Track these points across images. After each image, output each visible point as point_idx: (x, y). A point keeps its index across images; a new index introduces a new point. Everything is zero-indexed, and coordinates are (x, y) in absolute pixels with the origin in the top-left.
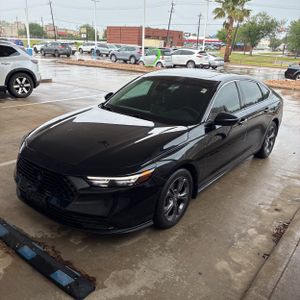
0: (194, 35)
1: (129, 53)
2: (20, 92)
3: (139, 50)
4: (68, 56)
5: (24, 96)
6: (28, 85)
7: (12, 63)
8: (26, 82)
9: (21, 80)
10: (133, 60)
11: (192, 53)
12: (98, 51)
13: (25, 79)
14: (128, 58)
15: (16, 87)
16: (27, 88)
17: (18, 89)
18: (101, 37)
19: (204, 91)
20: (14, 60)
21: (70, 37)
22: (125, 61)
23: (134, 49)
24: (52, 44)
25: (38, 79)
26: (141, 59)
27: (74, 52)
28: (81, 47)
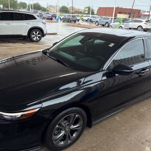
0: (148, 12)
1: (106, 21)
2: (35, 39)
3: (110, 19)
4: (75, 22)
5: (37, 41)
6: (40, 35)
7: (31, 23)
8: (39, 34)
9: (36, 33)
10: (107, 25)
11: (141, 22)
12: (91, 20)
13: (38, 32)
14: (104, 24)
15: (33, 36)
16: (39, 37)
17: (34, 37)
18: (96, 13)
19: (112, 45)
20: (33, 22)
21: (81, 13)
22: (103, 25)
23: (108, 19)
24: (68, 16)
25: (45, 33)
26: (111, 24)
27: (78, 20)
28: (83, 17)
